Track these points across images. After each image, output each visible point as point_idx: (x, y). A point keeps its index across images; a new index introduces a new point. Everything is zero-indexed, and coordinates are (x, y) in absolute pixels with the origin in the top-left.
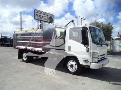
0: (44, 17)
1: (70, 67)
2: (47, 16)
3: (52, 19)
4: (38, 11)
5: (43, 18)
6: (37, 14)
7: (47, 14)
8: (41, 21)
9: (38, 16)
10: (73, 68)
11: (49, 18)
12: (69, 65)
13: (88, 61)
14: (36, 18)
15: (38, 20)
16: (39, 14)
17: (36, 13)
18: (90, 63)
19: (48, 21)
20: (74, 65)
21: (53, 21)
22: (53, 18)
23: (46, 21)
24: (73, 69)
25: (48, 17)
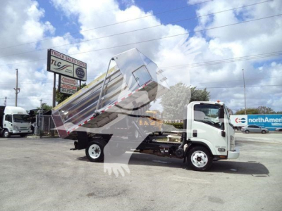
0: (68, 68)
1: (196, 161)
2: (72, 65)
3: (83, 72)
4: (56, 52)
5: (65, 69)
6: (53, 61)
7: (72, 61)
8: (60, 75)
9: (55, 65)
10: (202, 161)
11: (77, 70)
12: (194, 158)
13: (225, 149)
14: (51, 69)
15: (55, 73)
16: (58, 61)
17: (52, 58)
18: (228, 152)
19: (76, 76)
20: (203, 158)
21: (84, 76)
22: (84, 69)
23: (71, 75)
25: (76, 67)
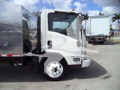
12: (49, 69)
13: (79, 59)
18: (82, 61)
24: (56, 73)
